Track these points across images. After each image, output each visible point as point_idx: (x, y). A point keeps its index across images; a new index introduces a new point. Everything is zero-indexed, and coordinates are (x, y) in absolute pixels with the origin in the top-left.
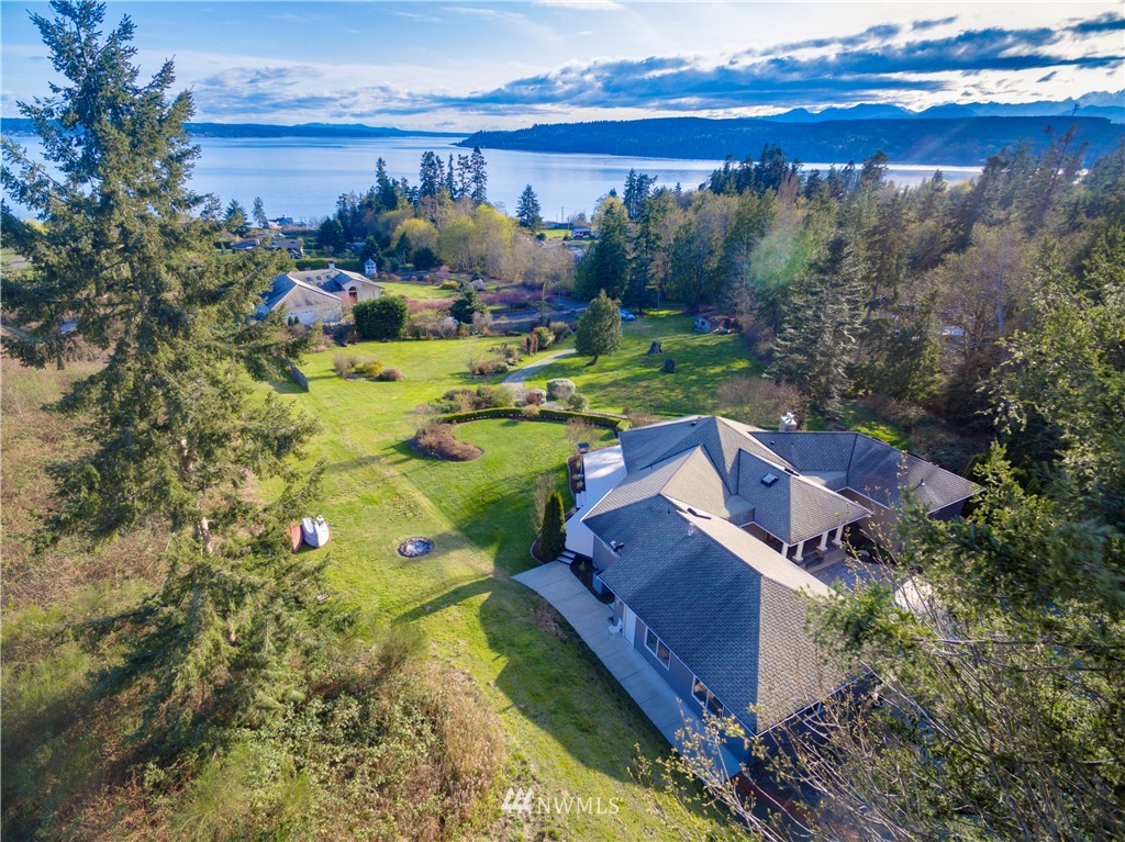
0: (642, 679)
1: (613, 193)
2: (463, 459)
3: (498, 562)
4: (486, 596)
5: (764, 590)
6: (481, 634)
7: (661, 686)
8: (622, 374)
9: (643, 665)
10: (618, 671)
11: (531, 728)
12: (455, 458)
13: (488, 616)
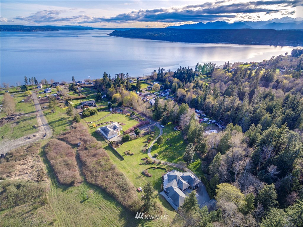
0: (171, 203)
1: (155, 71)
2: (150, 177)
3: (158, 192)
4: (158, 196)
5: (180, 197)
6: (159, 200)
7: (173, 203)
8: (164, 148)
9: (171, 202)
10: (169, 202)
11: (165, 208)
12: (150, 176)
13: (159, 198)
